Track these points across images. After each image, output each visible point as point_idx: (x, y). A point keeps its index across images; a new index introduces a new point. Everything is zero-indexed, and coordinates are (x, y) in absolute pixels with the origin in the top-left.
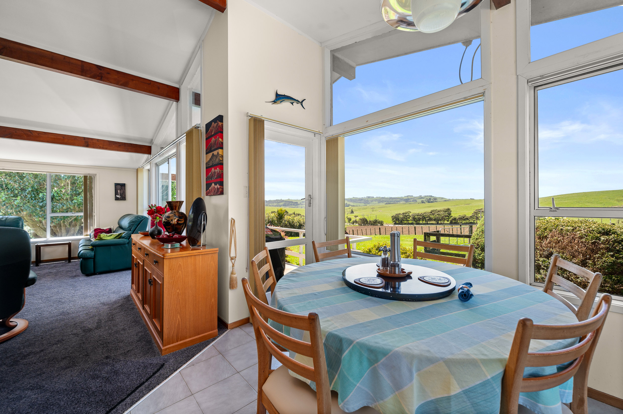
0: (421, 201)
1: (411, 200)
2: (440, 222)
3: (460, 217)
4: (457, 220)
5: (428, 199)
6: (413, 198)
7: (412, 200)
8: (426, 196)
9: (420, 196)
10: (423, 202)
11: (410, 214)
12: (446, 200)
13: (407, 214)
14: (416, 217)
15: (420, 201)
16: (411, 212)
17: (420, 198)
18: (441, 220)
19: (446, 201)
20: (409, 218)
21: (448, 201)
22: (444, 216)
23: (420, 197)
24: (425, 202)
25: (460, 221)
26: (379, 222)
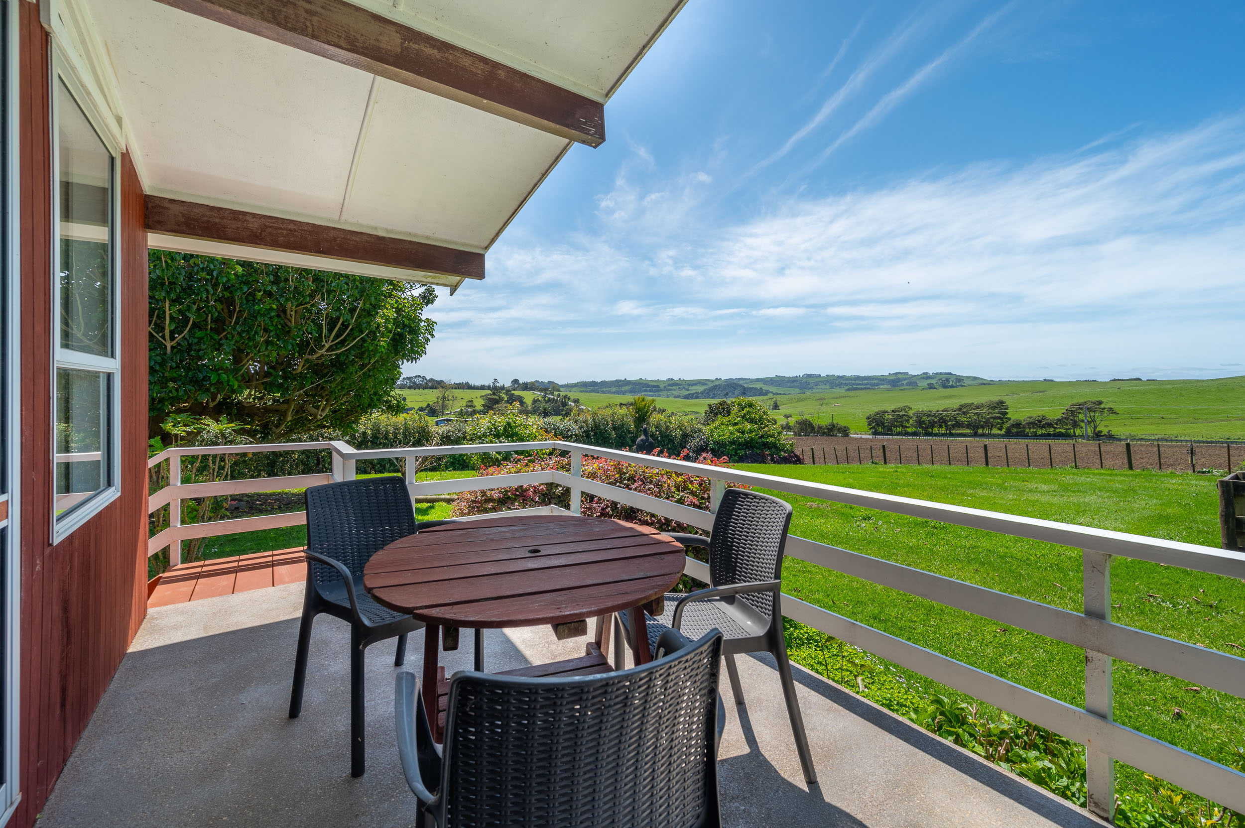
0: (928, 384)
1: (905, 382)
2: (980, 431)
3: (1031, 420)
4: (1024, 427)
5: (944, 379)
6: (909, 378)
7: (907, 381)
8: (937, 374)
9: (924, 373)
10: (931, 387)
11: (911, 413)
12: (984, 382)
13: (903, 413)
14: (924, 418)
15: (925, 383)
16: (911, 409)
17: (923, 378)
18: (983, 427)
19: (984, 384)
20: (908, 421)
21: (990, 384)
22: (991, 418)
23: (925, 376)
24: (936, 386)
25: (1030, 428)
26: (839, 430)
